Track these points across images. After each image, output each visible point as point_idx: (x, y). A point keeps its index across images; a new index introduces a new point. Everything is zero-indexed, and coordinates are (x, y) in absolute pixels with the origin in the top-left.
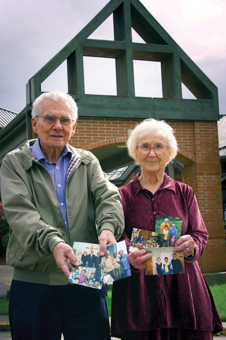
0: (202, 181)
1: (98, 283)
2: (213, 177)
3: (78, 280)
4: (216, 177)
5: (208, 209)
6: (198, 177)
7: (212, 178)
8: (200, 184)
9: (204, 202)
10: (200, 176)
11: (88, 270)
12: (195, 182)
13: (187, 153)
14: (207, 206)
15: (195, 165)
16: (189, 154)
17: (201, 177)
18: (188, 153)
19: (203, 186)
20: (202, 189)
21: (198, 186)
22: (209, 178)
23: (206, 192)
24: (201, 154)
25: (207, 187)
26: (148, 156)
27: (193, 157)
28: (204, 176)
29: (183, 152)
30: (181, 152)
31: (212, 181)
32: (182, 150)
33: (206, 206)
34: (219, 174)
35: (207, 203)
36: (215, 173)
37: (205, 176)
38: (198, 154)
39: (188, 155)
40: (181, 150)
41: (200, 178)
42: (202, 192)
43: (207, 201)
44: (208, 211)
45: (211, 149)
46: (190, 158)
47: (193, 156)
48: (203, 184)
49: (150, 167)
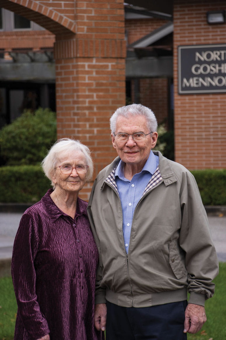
0: (88, 72)
2: (110, 64)
4: (114, 64)
5: (97, 126)
6: (79, 63)
7: (107, 66)
8: (84, 79)
9: (89, 113)
10: (84, 62)
12: (75, 73)
13: (59, 14)
14: (95, 120)
15: (75, 40)
16: (65, 17)
17: (86, 64)
18: (62, 15)
19: (90, 82)
20: (87, 88)
21: (80, 82)
22: (102, 66)
23: (95, 95)
24: (89, 18)
25: (98, 84)
26: (69, 176)
27: (71, 24)
28: (92, 62)
29: (51, 12)
30: (48, 11)
31: (108, 72)
32: (51, 8)
33: (93, 120)
34: (121, 58)
35: (95, 114)
36: (113, 56)
37: (94, 62)
38: (82, 18)
39: (61, 18)
40: (47, 9)
41: (83, 66)
42: (87, 93)
43: (95, 110)
44: (97, 131)
45: (109, 7)
46: (67, 26)
47: (73, 21)
48: (90, 78)
49: (72, 186)
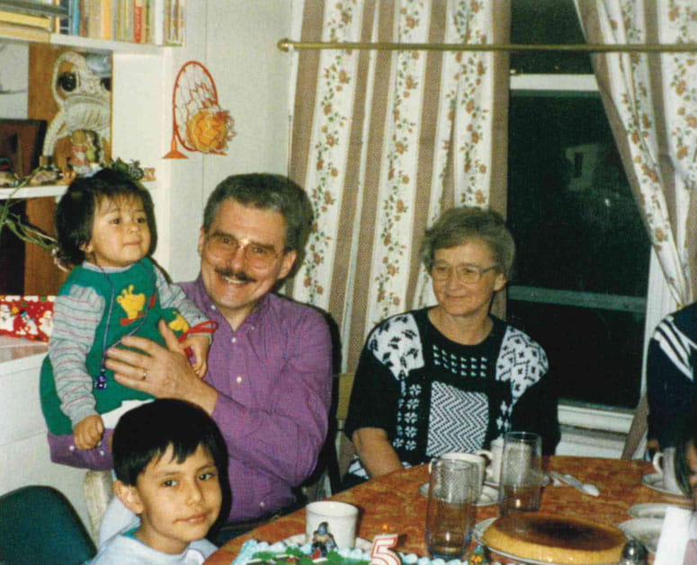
1: (620, 421)
3: (198, 460)
11: (338, 157)
